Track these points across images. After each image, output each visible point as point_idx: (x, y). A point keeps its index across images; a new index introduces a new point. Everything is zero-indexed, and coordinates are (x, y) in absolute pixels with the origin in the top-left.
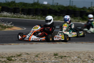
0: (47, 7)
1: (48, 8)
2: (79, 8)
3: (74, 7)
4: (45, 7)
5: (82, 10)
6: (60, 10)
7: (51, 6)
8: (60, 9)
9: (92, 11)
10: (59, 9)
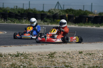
0: (7, 10)
1: (9, 12)
2: (39, 11)
3: (34, 10)
4: (5, 10)
5: (43, 13)
6: (20, 14)
7: (11, 9)
8: (21, 12)
9: (53, 13)
10: (19, 12)
